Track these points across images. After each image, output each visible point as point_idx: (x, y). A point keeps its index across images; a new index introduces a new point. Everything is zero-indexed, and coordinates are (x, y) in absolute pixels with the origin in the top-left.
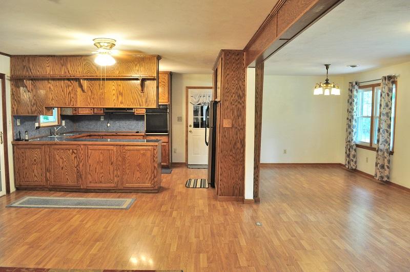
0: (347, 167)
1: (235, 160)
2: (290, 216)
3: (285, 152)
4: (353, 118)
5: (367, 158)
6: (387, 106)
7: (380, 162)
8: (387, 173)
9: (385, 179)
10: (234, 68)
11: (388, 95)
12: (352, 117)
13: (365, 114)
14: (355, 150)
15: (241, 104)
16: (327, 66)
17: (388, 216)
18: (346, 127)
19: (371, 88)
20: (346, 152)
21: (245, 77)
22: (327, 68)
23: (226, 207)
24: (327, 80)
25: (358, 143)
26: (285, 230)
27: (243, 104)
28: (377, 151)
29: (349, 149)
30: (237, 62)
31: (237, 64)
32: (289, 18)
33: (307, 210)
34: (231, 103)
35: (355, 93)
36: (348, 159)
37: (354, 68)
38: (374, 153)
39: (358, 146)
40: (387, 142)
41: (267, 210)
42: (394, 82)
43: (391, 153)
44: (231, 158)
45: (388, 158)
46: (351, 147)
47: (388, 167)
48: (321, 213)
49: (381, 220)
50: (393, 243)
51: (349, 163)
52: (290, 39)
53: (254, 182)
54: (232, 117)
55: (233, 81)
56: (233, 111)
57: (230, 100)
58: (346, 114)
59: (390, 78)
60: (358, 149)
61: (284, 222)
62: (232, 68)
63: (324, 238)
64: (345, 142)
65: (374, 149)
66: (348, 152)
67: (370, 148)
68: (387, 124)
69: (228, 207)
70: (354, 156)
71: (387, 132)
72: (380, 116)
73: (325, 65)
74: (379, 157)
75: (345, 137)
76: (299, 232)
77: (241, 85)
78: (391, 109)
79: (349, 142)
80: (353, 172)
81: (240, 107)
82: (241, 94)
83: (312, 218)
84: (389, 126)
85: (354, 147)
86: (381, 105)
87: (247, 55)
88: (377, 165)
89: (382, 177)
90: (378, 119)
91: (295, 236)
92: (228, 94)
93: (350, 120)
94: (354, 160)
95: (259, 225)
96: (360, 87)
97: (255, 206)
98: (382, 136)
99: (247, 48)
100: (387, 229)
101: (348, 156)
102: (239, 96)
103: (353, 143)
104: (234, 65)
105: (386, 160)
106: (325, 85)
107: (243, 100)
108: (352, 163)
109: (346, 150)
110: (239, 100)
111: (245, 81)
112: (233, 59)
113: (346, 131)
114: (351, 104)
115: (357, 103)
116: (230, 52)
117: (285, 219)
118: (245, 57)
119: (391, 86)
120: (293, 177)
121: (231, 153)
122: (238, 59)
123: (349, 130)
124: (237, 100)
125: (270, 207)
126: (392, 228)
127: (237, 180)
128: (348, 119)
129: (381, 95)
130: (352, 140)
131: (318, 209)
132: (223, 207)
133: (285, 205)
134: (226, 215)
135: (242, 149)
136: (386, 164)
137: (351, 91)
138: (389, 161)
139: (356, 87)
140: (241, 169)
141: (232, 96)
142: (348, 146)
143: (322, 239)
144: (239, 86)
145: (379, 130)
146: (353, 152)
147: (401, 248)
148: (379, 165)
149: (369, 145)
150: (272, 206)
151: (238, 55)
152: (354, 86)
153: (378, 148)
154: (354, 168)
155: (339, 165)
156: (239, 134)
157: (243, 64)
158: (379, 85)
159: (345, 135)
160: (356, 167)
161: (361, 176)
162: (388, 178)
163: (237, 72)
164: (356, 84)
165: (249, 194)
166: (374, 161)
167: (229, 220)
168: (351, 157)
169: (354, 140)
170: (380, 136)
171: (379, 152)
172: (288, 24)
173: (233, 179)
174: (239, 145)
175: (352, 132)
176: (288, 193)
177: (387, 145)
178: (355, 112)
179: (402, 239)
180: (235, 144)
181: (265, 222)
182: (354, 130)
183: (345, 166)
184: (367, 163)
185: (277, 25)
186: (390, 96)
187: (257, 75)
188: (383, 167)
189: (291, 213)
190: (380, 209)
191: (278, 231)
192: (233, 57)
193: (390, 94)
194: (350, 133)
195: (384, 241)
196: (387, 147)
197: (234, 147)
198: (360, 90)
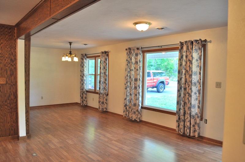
0: (82, 104)
1: (10, 108)
2: (55, 144)
3: (42, 98)
4: (84, 76)
5: (93, 99)
6: (104, 68)
7: (102, 100)
8: (105, 106)
9: (105, 110)
10: (7, 38)
11: (105, 62)
12: (84, 74)
13: (90, 73)
14: (86, 94)
15: (13, 66)
16: (70, 43)
17: (112, 132)
18: (80, 80)
19: (94, 58)
20: (81, 96)
21: (16, 46)
22: (70, 45)
23: (4, 146)
24: (70, 52)
25: (87, 90)
26: (55, 155)
27: (14, 66)
28: (99, 94)
29: (82, 94)
30: (10, 34)
31: (10, 36)
32: (63, 3)
33: (65, 136)
34: (5, 65)
35: (85, 60)
36: (82, 99)
37: (86, 45)
38: (98, 95)
39: (87, 91)
40: (105, 89)
41: (38, 142)
42: (108, 55)
43: (107, 95)
44: (6, 107)
45: (106, 98)
46: (84, 92)
47: (106, 103)
48: (75, 137)
49: (110, 135)
50: (121, 149)
51: (83, 102)
52: (60, 20)
53: (26, 123)
54: (6, 76)
55: (6, 49)
56: (7, 72)
57: (4, 62)
58: (79, 73)
59: (106, 52)
60: (88, 93)
61: (53, 149)
62: (6, 39)
63: (82, 155)
64: (80, 90)
65: (97, 93)
66: (82, 96)
67: (95, 92)
68: (105, 79)
69: (6, 146)
70: (86, 98)
71: (105, 83)
72: (100, 74)
73: (69, 42)
74: (101, 97)
75: (79, 87)
76: (65, 155)
77: (13, 52)
78: (106, 70)
79: (82, 89)
80: (85, 107)
81: (13, 68)
82: (13, 58)
83: (70, 142)
84: (106, 80)
85: (85, 92)
86: (100, 68)
87: (17, 30)
88: (99, 102)
89: (103, 109)
90: (99, 76)
91: (63, 158)
92: (2, 58)
93: (82, 77)
94: (86, 100)
95: (35, 156)
96: (88, 57)
97: (28, 141)
98: (102, 86)
99: (18, 25)
100: (115, 141)
101: (82, 98)
102: (11, 60)
103: (84, 90)
104: (7, 36)
105: (105, 99)
106: (69, 55)
107: (14, 63)
108: (85, 102)
109: (81, 94)
110: (11, 63)
111: (16, 49)
112: (6, 31)
113: (80, 83)
114: (83, 67)
115: (86, 66)
116: (3, 26)
117: (53, 147)
118: (16, 31)
119: (106, 57)
120: (50, 115)
121: (6, 104)
122: (11, 32)
123: (82, 82)
124: (10, 63)
125: (39, 140)
126: (117, 139)
127: (12, 123)
128: (81, 76)
129: (101, 62)
130: (84, 88)
131: (72, 135)
132: (3, 146)
133: (49, 136)
134: (6, 153)
135: (15, 100)
136: (105, 101)
137: (83, 59)
138: (106, 100)
139: (86, 57)
140: (15, 114)
141: (5, 60)
142: (82, 92)
143: (81, 156)
144: (11, 52)
145: (100, 82)
146: (85, 96)
147: (126, 151)
148: (101, 102)
149: (94, 91)
150: (40, 138)
151: (10, 29)
152: (84, 56)
153: (100, 92)
154: (86, 104)
155: (76, 104)
156: (12, 89)
157: (15, 37)
158: (99, 56)
159: (79, 85)
160: (87, 104)
161: (90, 109)
162: (106, 109)
163: (10, 42)
164: (85, 55)
165: (22, 133)
166: (98, 100)
167: (10, 157)
168: (84, 98)
169: (85, 88)
170: (101, 85)
171: (101, 95)
172: (62, 7)
173: (9, 123)
174: (12, 97)
175: (84, 83)
176: (50, 127)
177: (105, 90)
178: (85, 72)
179: (125, 145)
180: (9, 96)
181: (38, 152)
182: (85, 82)
183: (80, 104)
184: (93, 101)
185: (50, 8)
186: (106, 63)
187: (25, 45)
188: (103, 103)
189: (55, 141)
190: (106, 128)
191: (50, 157)
192: (6, 30)
193: (106, 61)
194: (83, 84)
195: (116, 148)
196: (105, 91)
197: (8, 99)
198: (87, 59)
